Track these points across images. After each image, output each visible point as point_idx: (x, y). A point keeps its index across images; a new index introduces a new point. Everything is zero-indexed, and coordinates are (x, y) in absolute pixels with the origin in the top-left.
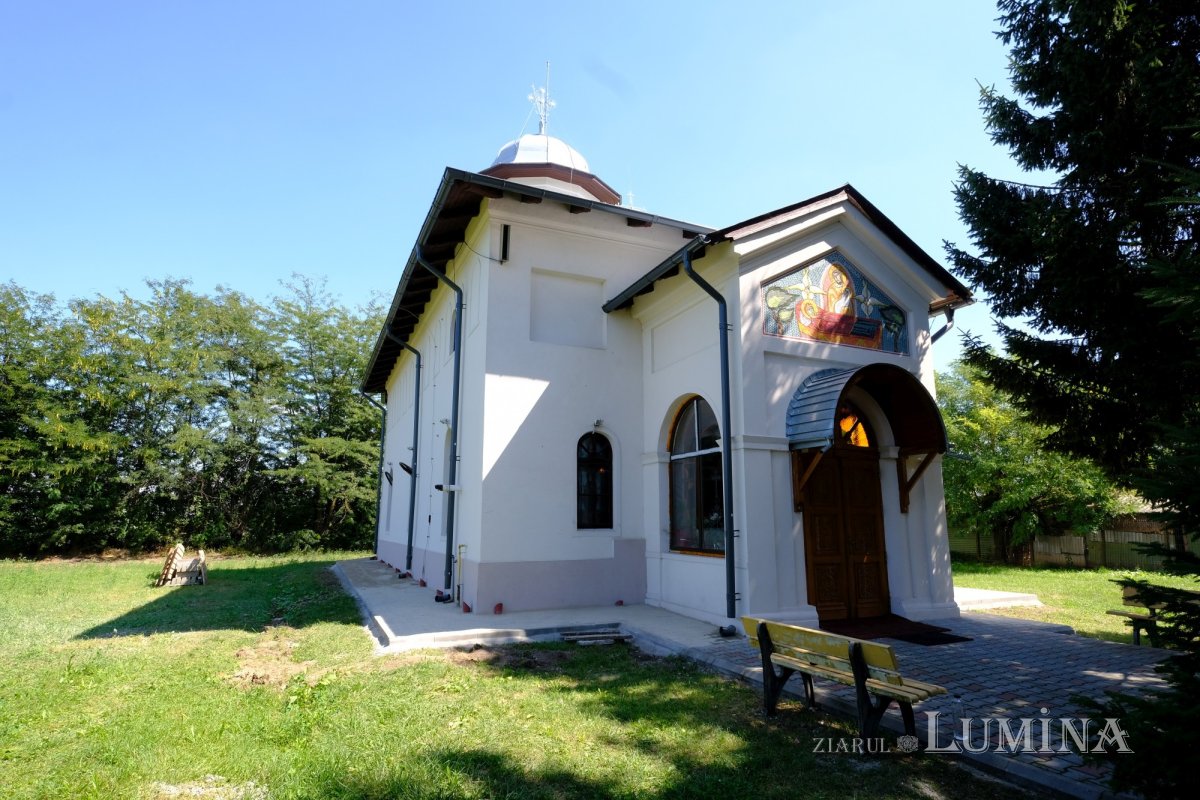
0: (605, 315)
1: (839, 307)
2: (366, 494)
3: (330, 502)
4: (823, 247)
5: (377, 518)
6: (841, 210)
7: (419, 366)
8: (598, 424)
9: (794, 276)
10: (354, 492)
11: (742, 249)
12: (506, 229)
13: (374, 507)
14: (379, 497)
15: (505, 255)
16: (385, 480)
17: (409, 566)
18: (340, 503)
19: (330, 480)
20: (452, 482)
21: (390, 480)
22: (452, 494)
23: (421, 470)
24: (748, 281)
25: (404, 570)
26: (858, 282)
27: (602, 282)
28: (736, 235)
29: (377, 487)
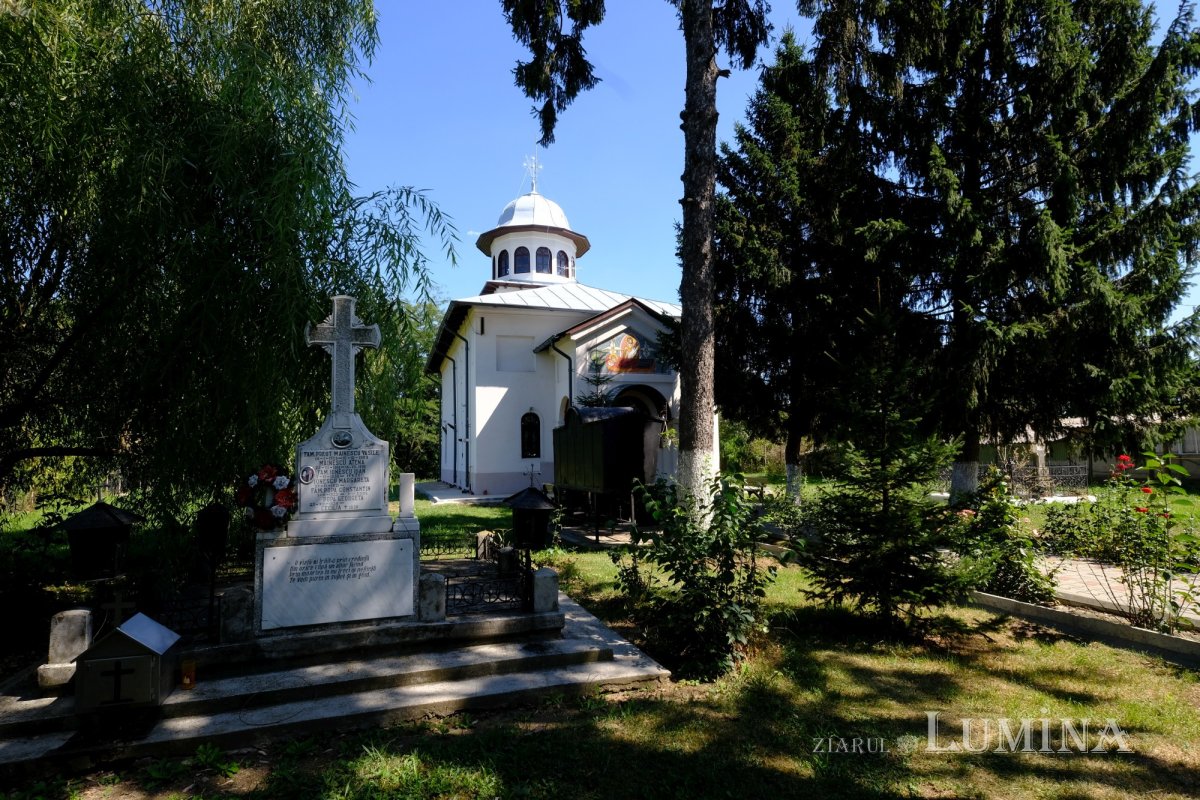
0: (535, 355)
1: (632, 353)
2: (432, 438)
3: (409, 445)
4: (622, 327)
5: (440, 455)
6: (630, 310)
7: (454, 368)
8: (531, 409)
9: (605, 344)
10: (425, 437)
11: (575, 337)
12: (482, 319)
13: (438, 447)
14: (440, 440)
15: (482, 332)
16: (443, 431)
17: (455, 481)
18: (415, 445)
19: (408, 429)
20: (467, 437)
21: (446, 431)
22: (467, 443)
23: (458, 428)
24: (581, 349)
25: (452, 483)
26: (642, 341)
27: (533, 338)
28: (571, 332)
29: (439, 432)
